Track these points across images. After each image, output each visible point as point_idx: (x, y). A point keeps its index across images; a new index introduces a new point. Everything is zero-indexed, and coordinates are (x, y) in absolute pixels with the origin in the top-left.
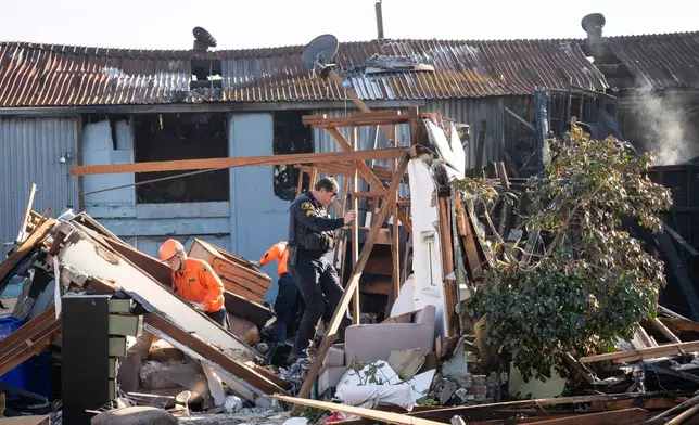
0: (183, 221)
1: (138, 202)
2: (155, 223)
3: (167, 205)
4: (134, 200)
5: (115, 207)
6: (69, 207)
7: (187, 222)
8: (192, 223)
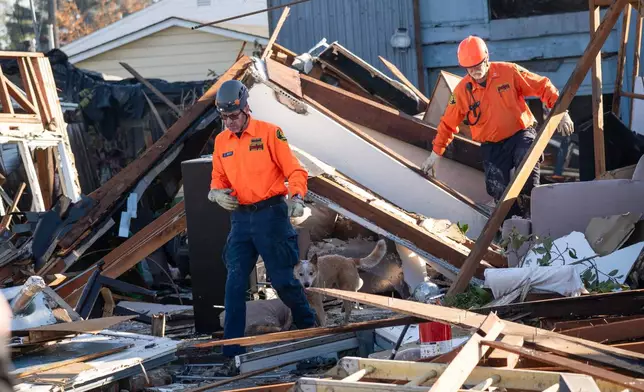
0: (554, 40)
1: (492, 17)
2: (516, 45)
3: (530, 19)
4: (486, 15)
5: (461, 27)
6: (402, 30)
7: (560, 40)
8: (566, 41)
